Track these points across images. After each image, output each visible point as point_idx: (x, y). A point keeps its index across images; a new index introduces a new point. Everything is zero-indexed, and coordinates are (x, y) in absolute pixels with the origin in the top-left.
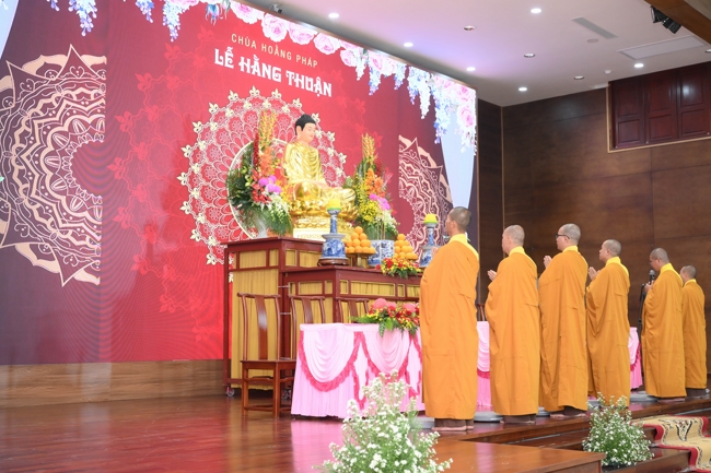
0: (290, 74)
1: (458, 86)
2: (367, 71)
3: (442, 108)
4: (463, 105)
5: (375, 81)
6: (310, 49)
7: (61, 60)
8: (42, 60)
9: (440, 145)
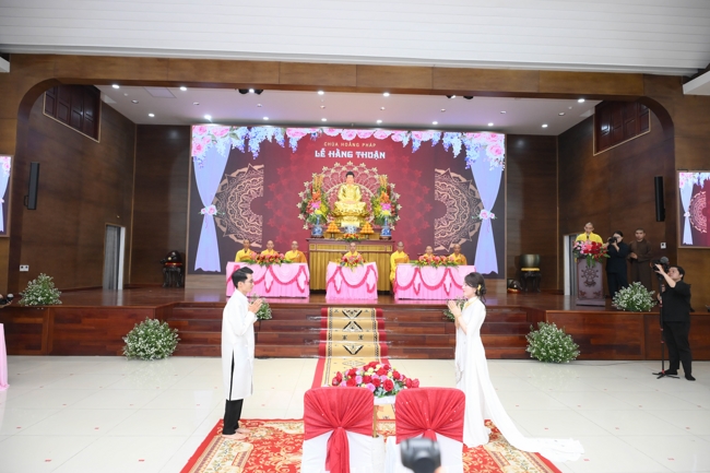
0: (358, 153)
1: (488, 134)
2: (411, 141)
3: (472, 150)
4: (491, 144)
5: (416, 145)
6: (372, 139)
7: (245, 170)
8: (238, 171)
9: (470, 170)
